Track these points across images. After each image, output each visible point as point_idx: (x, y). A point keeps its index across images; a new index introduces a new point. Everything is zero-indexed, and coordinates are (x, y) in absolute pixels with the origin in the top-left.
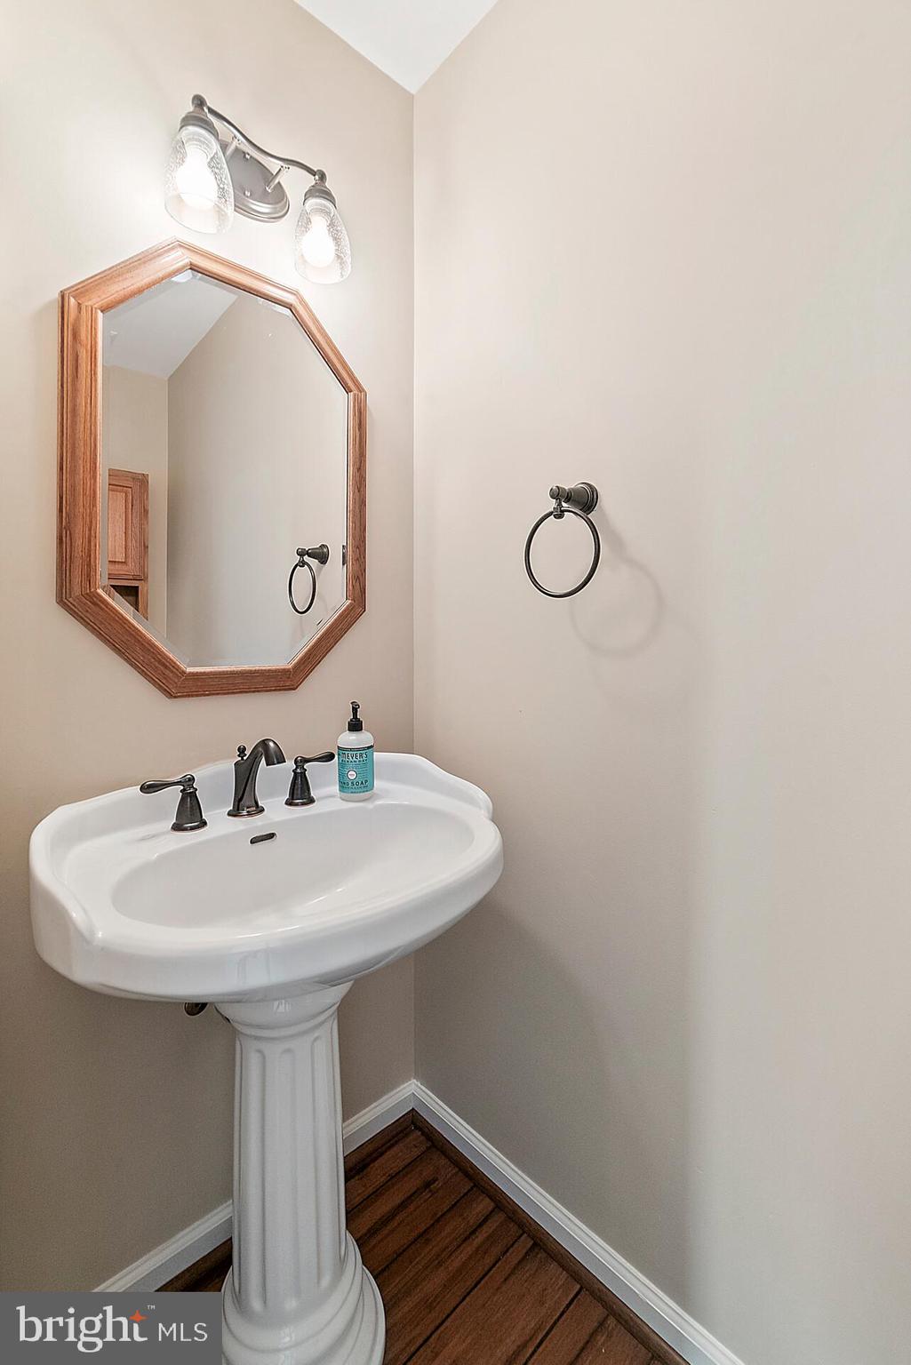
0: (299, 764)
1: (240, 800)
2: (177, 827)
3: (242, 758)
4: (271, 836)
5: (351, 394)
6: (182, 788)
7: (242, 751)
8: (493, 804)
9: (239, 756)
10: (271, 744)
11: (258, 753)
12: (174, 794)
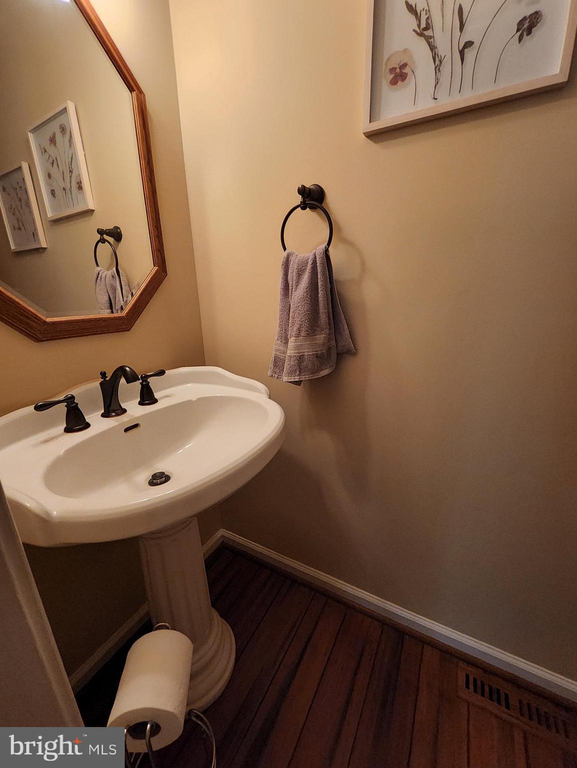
0: (144, 379)
1: (110, 406)
2: (68, 430)
3: (105, 379)
4: (136, 426)
5: (134, 93)
6: (66, 404)
7: (103, 375)
8: (269, 390)
9: (102, 378)
10: (127, 369)
11: (118, 375)
12: (62, 408)
